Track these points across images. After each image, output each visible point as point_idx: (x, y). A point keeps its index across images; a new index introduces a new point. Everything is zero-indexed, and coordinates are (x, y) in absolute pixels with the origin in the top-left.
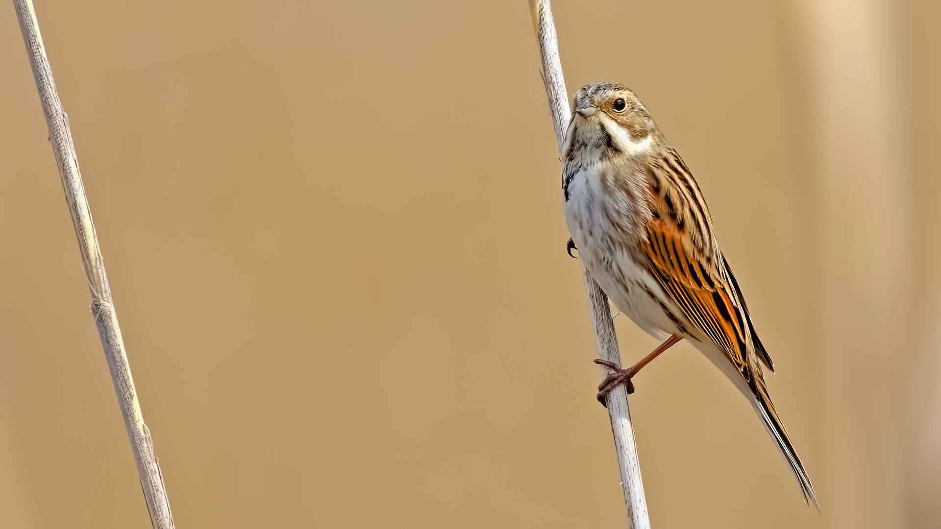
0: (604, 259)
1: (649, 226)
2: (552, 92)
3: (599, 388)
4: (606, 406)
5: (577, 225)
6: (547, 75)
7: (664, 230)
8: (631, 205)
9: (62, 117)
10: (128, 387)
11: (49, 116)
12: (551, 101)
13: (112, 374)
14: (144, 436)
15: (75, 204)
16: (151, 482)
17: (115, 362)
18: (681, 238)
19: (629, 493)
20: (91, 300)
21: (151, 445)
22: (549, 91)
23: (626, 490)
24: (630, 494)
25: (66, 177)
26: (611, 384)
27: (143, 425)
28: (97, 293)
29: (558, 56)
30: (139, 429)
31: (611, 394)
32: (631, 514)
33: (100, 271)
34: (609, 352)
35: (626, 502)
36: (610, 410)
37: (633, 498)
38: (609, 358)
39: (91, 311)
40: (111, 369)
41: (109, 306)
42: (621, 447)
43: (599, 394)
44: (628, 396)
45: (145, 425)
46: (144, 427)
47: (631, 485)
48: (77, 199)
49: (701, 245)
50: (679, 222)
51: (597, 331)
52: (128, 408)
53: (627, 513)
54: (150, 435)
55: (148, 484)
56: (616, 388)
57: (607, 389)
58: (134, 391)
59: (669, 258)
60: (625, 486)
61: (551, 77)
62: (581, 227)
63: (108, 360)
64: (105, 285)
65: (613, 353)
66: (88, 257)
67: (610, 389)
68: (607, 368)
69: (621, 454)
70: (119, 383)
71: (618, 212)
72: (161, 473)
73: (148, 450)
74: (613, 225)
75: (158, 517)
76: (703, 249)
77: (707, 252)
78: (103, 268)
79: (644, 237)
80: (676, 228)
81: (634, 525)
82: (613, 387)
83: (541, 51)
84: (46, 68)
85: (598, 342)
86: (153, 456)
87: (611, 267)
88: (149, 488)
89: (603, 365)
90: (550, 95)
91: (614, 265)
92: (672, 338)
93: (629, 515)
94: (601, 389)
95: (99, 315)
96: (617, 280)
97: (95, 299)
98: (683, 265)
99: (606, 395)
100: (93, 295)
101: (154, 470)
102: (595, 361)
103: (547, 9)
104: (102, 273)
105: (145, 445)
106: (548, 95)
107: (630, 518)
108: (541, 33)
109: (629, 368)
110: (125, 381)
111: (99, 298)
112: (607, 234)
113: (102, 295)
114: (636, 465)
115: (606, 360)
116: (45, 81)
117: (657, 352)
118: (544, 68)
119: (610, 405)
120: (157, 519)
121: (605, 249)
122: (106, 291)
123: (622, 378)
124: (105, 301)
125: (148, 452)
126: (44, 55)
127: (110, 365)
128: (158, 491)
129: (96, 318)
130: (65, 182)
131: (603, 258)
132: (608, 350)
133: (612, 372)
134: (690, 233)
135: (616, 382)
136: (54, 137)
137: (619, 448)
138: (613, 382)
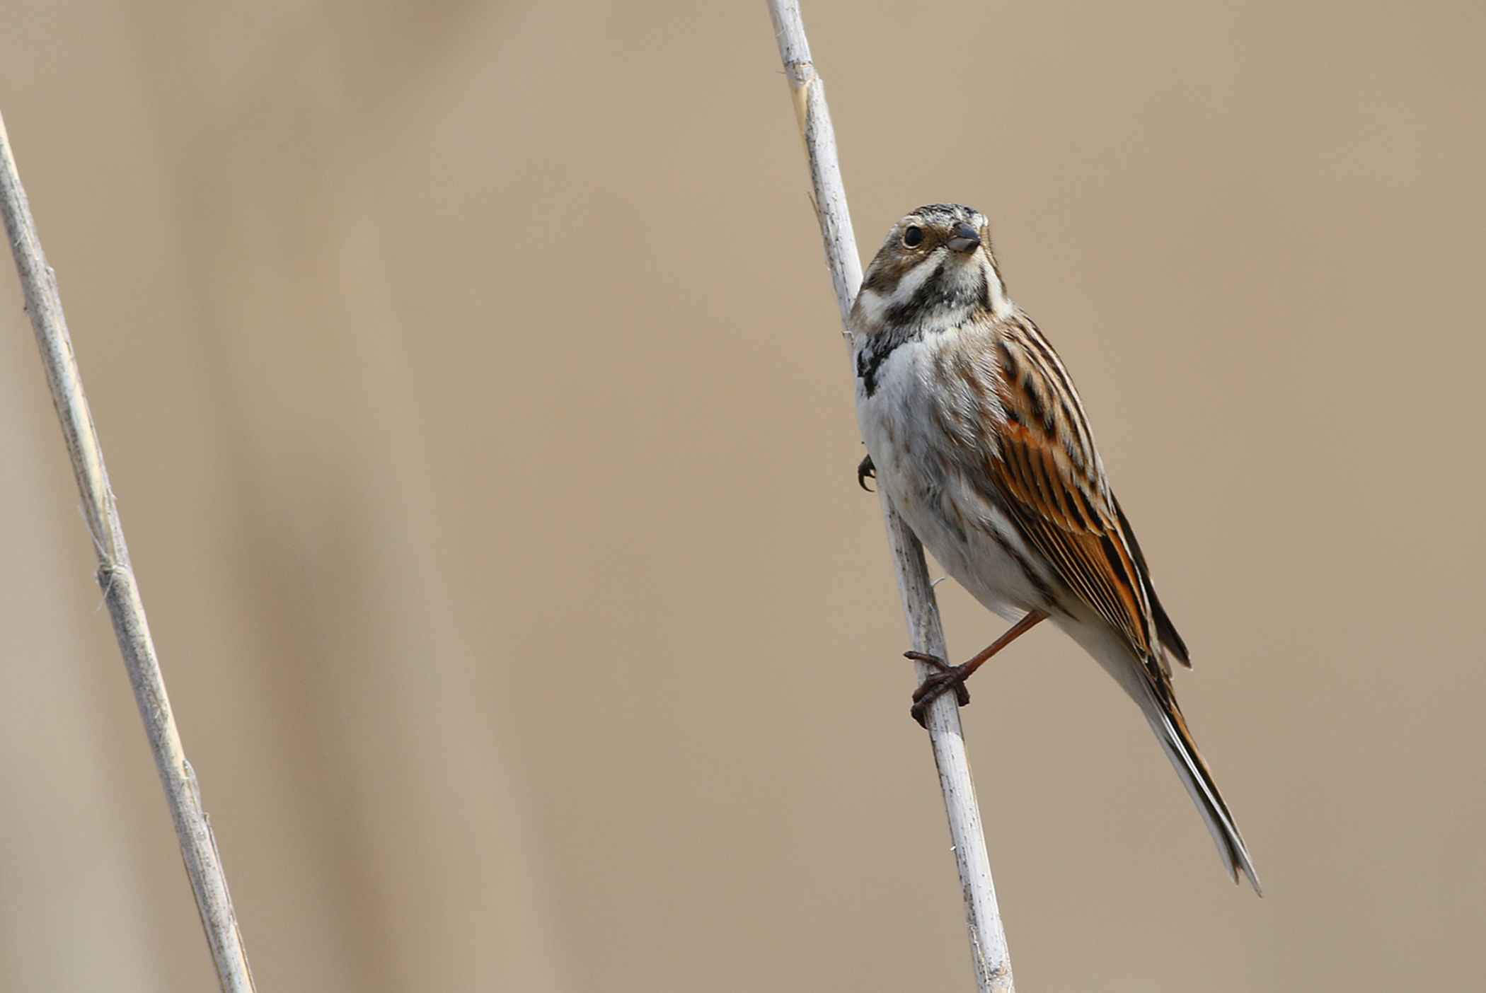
0: (929, 489)
1: (1002, 434)
2: (830, 228)
3: (913, 697)
4: (925, 728)
5: (883, 434)
6: (821, 201)
7: (1026, 440)
8: (975, 401)
9: (45, 274)
10: (159, 702)
11: (24, 272)
12: (828, 243)
13: (133, 681)
14: (185, 778)
15: (68, 412)
16: (198, 852)
17: (137, 662)
18: (1052, 452)
19: (965, 863)
20: (97, 565)
21: (196, 794)
22: (825, 227)
23: (959, 859)
24: (966, 866)
25: (53, 369)
26: (933, 691)
27: (184, 762)
28: (106, 552)
29: (837, 170)
30: (176, 768)
31: (934, 708)
32: (968, 897)
33: (110, 517)
34: (929, 640)
35: (961, 877)
36: (933, 732)
37: (972, 872)
38: (929, 649)
39: (97, 582)
40: (131, 674)
41: (124, 572)
42: (951, 791)
43: (914, 707)
44: (960, 708)
45: (187, 762)
46: (185, 765)
47: (968, 851)
48: (71, 404)
49: (1080, 462)
50: (1049, 427)
51: (910, 607)
52: (160, 736)
53: (962, 894)
54: (194, 777)
55: (193, 855)
56: (942, 697)
57: (928, 698)
58: (167, 707)
59: (1035, 484)
60: (958, 853)
61: (828, 205)
62: (892, 439)
63: (126, 658)
64: (119, 541)
65: (935, 642)
66: (91, 496)
67: (931, 698)
68: (926, 665)
69: (952, 801)
70: (144, 696)
71: (955, 414)
72: (213, 837)
73: (191, 801)
74: (946, 433)
75: (210, 907)
76: (1084, 468)
77: (1089, 473)
78: (116, 512)
79: (995, 451)
80: (1043, 437)
81: (974, 914)
82: (937, 695)
83: (811, 162)
84: (18, 196)
85: (911, 624)
86: (200, 811)
87: (939, 503)
88: (195, 861)
89: (919, 662)
90: (826, 233)
91: (945, 499)
92: (1030, 617)
93: (965, 900)
94: (916, 698)
95: (111, 587)
96: (947, 523)
97: (102, 563)
98: (1056, 495)
99: (924, 708)
100: (101, 556)
101: (202, 833)
102: (905, 655)
103: (818, 96)
104: (112, 522)
105: (187, 793)
106: (823, 233)
107: (967, 903)
108: (810, 134)
109: (961, 663)
110: (153, 692)
111: (109, 561)
112: (934, 448)
113: (115, 557)
114: (976, 820)
115: (924, 653)
116: (18, 218)
117: (1007, 638)
118: (817, 191)
119: (932, 725)
120: (208, 911)
121: (929, 472)
122: (120, 550)
123: (950, 680)
124: (119, 565)
125: (193, 804)
126: (16, 177)
127: (129, 666)
128: (210, 866)
129: (106, 594)
130: (51, 378)
131: (926, 489)
132: (926, 637)
133: (934, 671)
134: (1064, 443)
135: (941, 687)
136: (32, 305)
137: (947, 792)
138: (937, 687)
